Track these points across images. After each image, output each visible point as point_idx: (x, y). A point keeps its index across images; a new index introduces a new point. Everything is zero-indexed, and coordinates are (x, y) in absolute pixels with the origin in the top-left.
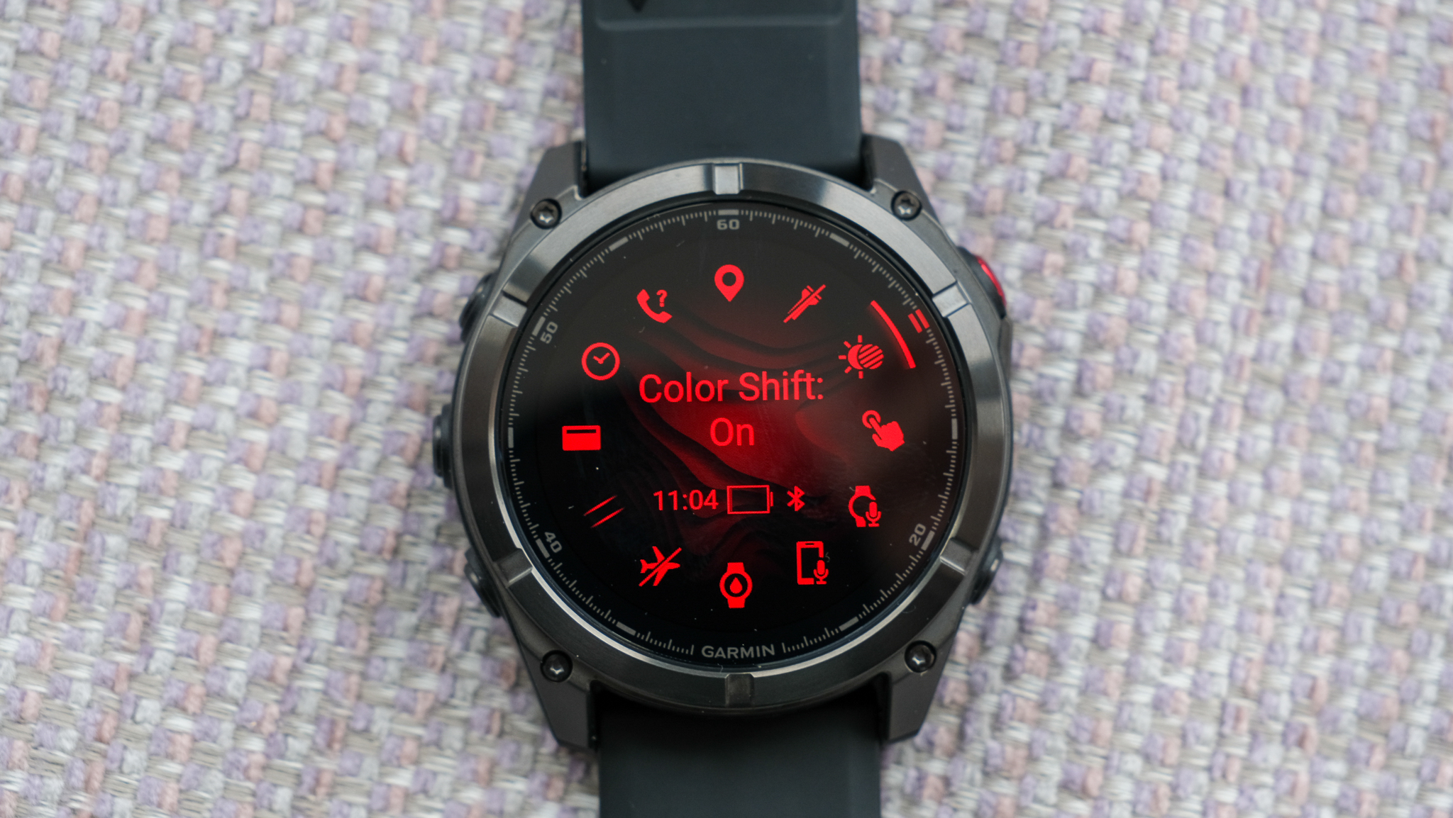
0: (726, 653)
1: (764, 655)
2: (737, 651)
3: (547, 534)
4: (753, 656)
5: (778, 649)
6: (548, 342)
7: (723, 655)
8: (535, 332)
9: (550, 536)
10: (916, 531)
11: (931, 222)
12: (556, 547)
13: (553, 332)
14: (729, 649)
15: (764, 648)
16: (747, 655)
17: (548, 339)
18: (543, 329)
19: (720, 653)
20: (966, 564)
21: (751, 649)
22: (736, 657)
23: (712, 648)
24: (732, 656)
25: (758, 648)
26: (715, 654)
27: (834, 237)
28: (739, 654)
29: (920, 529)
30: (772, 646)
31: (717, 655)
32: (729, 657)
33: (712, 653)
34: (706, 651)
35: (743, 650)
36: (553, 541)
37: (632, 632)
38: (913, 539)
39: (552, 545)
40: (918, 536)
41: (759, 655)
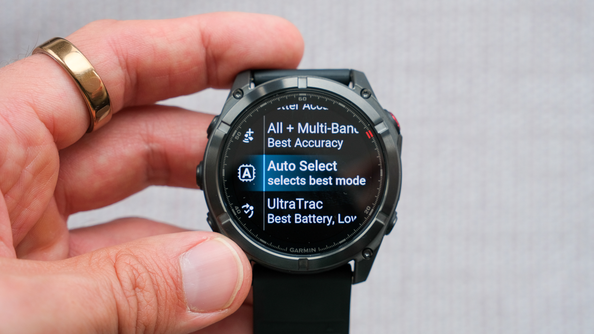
0: (298, 251)
1: (312, 251)
2: (302, 250)
3: (236, 207)
4: (308, 252)
5: (317, 250)
6: (238, 139)
7: (297, 251)
8: (233, 135)
9: (237, 208)
10: (367, 209)
11: (374, 100)
12: (239, 212)
13: (239, 135)
14: (300, 249)
15: (312, 249)
16: (306, 251)
17: (238, 138)
18: (236, 134)
19: (296, 251)
20: (385, 221)
21: (307, 249)
22: (302, 252)
23: (293, 249)
24: (301, 252)
25: (310, 249)
26: (294, 251)
27: (340, 104)
28: (303, 251)
29: (368, 208)
30: (315, 249)
31: (295, 251)
32: (299, 252)
33: (294, 250)
34: (291, 250)
35: (304, 249)
36: (238, 209)
37: (265, 242)
38: (366, 212)
39: (237, 211)
40: (368, 210)
41: (310, 252)
